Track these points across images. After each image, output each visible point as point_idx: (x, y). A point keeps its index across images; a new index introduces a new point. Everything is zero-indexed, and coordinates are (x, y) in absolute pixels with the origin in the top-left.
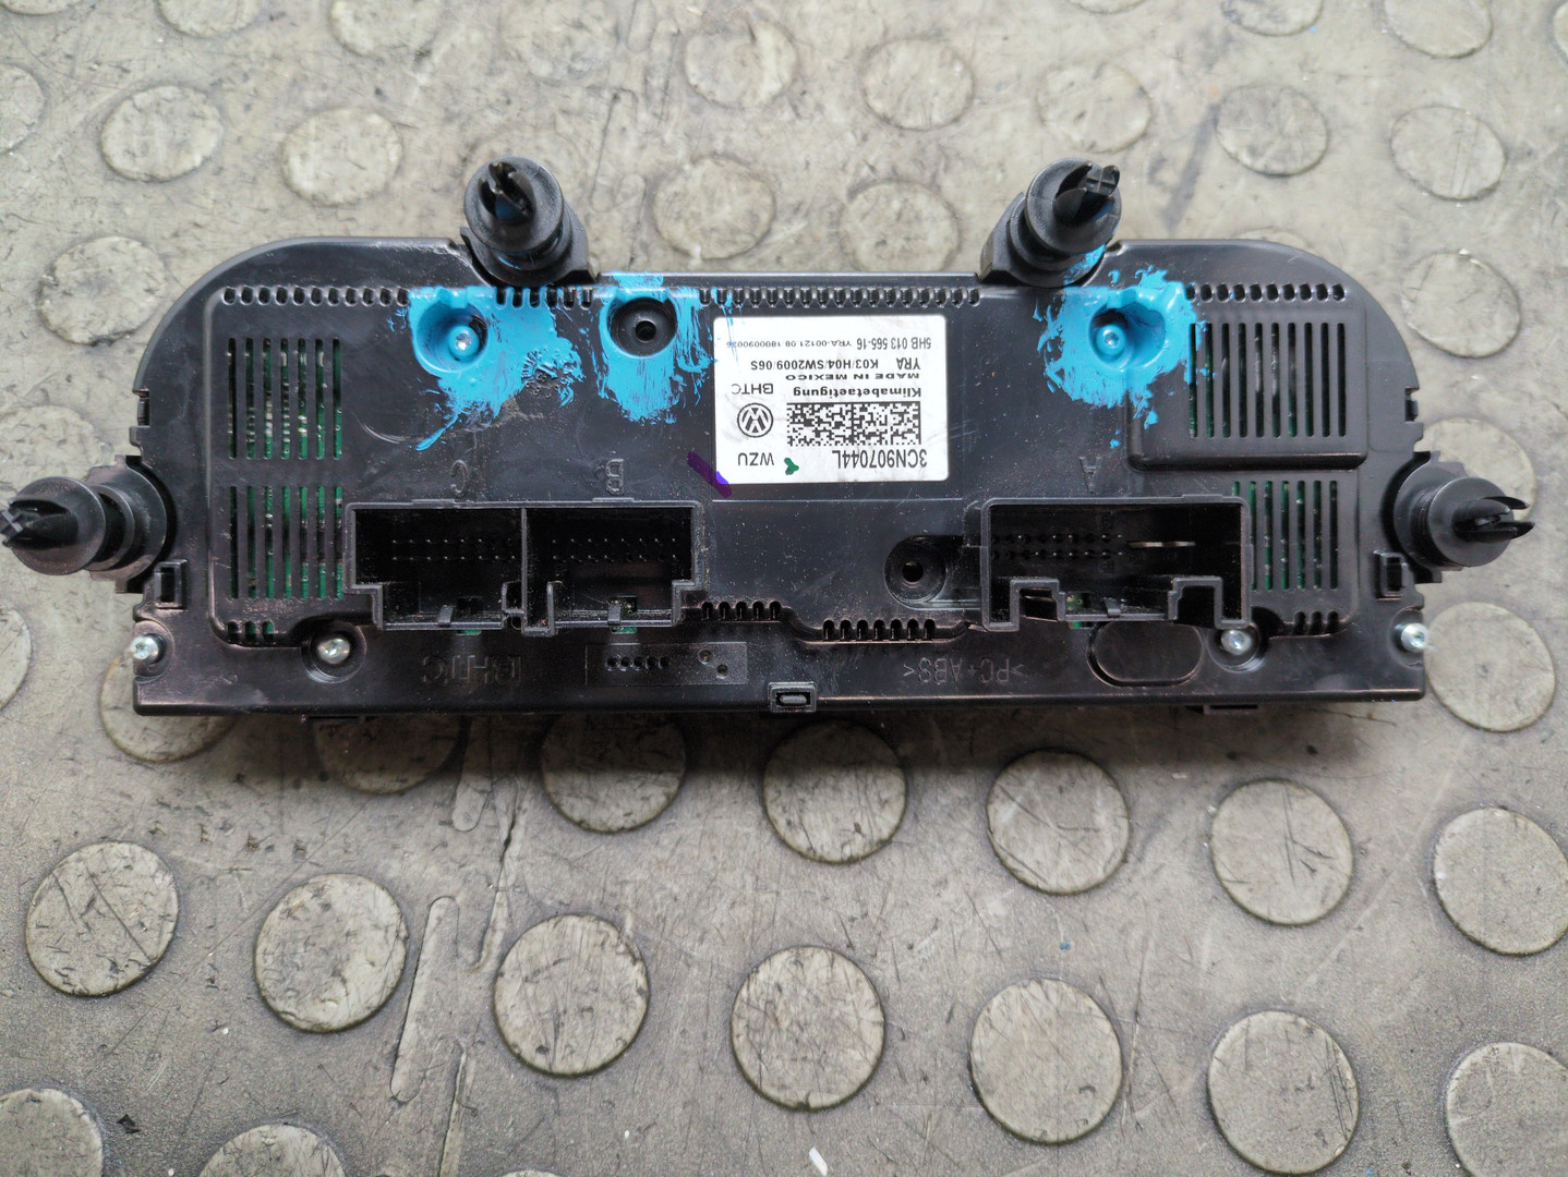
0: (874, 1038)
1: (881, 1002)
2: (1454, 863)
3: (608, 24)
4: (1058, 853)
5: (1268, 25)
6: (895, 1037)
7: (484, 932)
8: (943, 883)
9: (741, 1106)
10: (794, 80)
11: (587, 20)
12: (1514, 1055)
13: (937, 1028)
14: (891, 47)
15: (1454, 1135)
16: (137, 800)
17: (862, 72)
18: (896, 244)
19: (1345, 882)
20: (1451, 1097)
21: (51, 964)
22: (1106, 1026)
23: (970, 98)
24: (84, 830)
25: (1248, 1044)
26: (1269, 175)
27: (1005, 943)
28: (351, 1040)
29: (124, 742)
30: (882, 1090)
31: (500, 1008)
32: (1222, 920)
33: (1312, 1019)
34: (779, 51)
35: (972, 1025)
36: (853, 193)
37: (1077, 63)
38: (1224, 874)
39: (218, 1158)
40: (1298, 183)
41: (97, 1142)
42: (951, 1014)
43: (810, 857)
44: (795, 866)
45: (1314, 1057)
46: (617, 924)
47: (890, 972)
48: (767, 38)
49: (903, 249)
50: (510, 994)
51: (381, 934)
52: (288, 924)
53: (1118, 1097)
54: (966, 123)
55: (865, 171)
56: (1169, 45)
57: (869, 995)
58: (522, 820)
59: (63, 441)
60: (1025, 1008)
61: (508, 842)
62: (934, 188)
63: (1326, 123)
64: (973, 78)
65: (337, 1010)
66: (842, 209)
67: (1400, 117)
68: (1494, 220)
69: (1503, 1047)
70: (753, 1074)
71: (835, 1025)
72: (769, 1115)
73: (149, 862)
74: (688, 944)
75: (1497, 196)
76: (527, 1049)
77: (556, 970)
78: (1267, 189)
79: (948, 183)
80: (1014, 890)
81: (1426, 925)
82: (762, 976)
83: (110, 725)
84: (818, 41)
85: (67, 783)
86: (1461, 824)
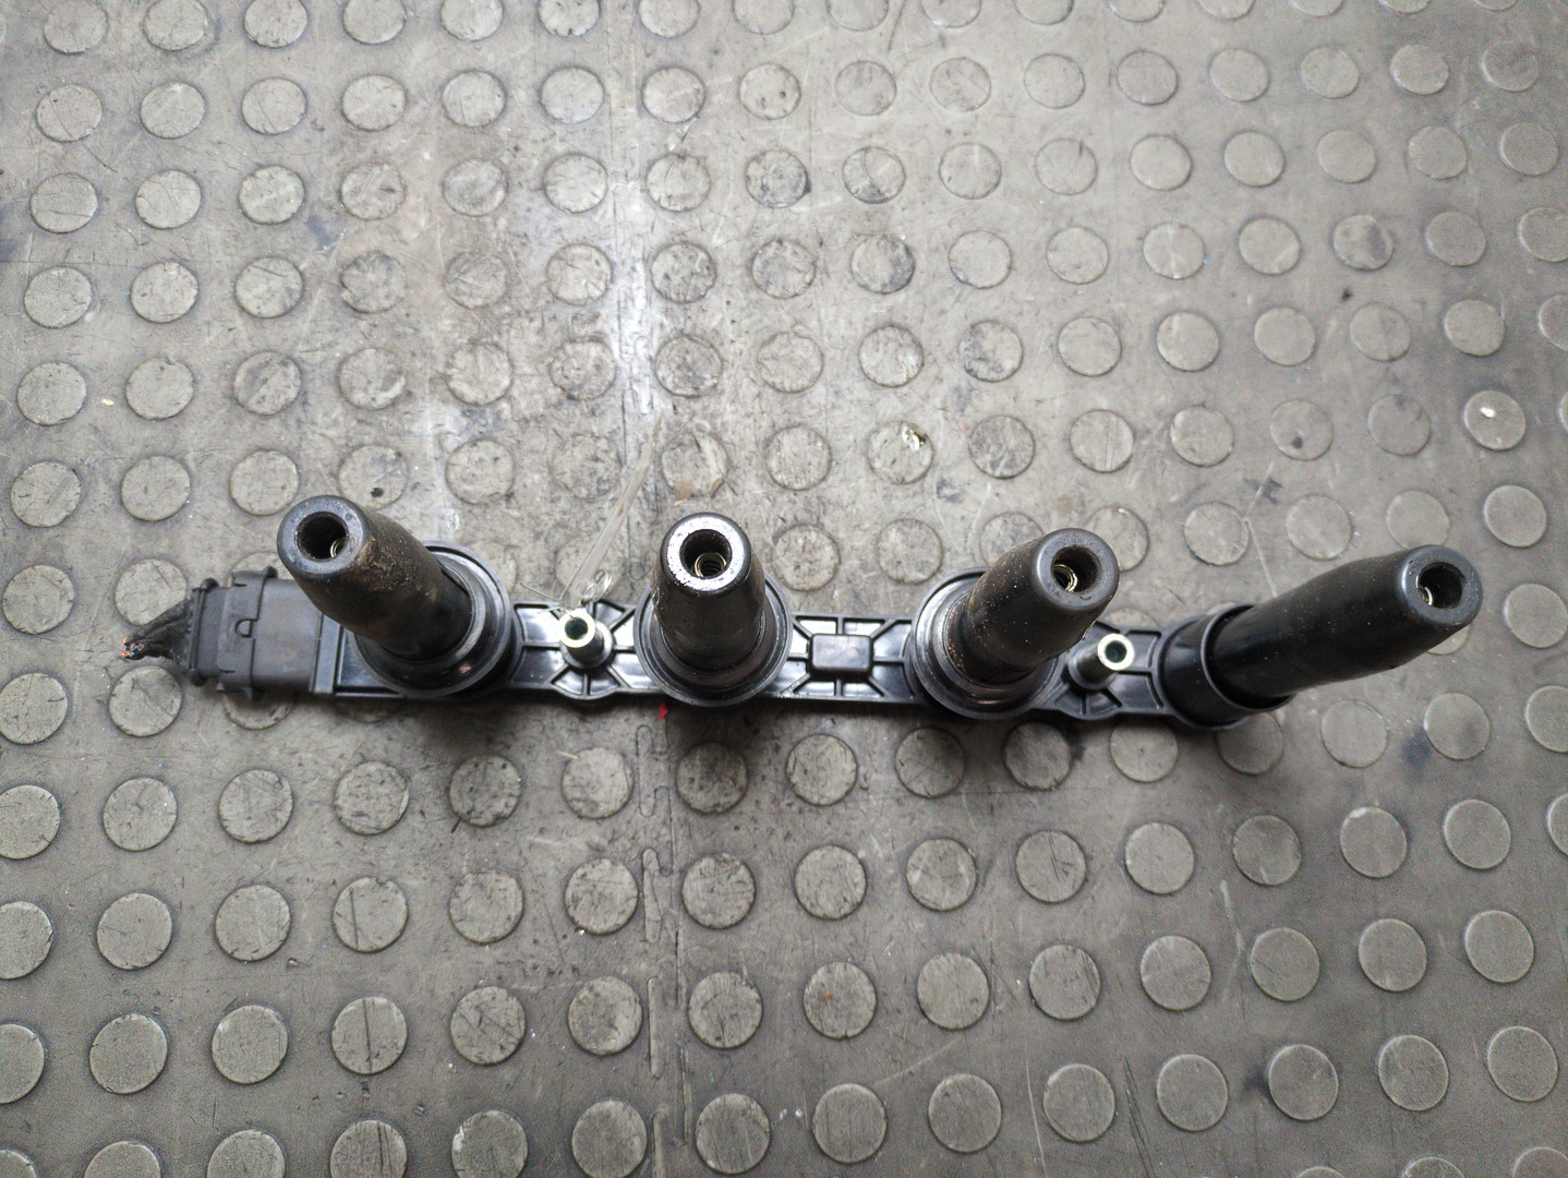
0: (871, 998)
1: (872, 981)
2: (1135, 854)
3: (613, 455)
4: (944, 891)
5: (993, 375)
6: (880, 996)
7: (677, 990)
8: (891, 918)
9: (816, 1045)
10: (728, 471)
11: (600, 455)
12: (1169, 942)
13: (899, 989)
14: (779, 437)
15: (1146, 986)
16: (487, 964)
17: (766, 457)
18: (805, 567)
19: (1082, 875)
20: (1142, 967)
21: (472, 1054)
22: (978, 970)
23: (830, 462)
24: (464, 985)
25: (1046, 963)
26: (1003, 478)
27: (925, 940)
28: (627, 1055)
29: (471, 937)
30: (880, 1022)
31: (693, 1024)
32: (1026, 906)
33: (1074, 945)
34: (716, 454)
35: (916, 982)
36: (776, 538)
37: (887, 424)
38: (1025, 884)
39: (579, 1124)
40: (1020, 480)
41: (520, 1128)
42: (905, 981)
43: (825, 919)
44: (819, 925)
45: (1078, 962)
46: (739, 971)
47: (874, 967)
48: (708, 446)
49: (810, 570)
50: (696, 1017)
51: (627, 1003)
52: (581, 1008)
53: (989, 1001)
54: (831, 479)
55: (780, 522)
56: (937, 402)
57: (865, 979)
58: (681, 932)
59: (382, 782)
60: (939, 969)
61: (677, 944)
62: (819, 526)
63: (1032, 436)
64: (829, 448)
65: (616, 1041)
66: (772, 550)
67: (1073, 423)
68: (1131, 481)
69: (1164, 939)
70: (819, 1028)
71: (851, 996)
72: (829, 1045)
73: (502, 993)
74: (775, 974)
75: (1132, 464)
76: (711, 1040)
77: (716, 1001)
78: (1003, 488)
79: (826, 521)
80: (926, 914)
81: (1125, 888)
82: (814, 981)
83: (461, 929)
84: (736, 440)
85: (448, 964)
86: (1137, 834)
